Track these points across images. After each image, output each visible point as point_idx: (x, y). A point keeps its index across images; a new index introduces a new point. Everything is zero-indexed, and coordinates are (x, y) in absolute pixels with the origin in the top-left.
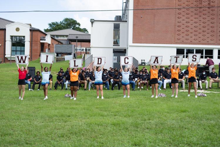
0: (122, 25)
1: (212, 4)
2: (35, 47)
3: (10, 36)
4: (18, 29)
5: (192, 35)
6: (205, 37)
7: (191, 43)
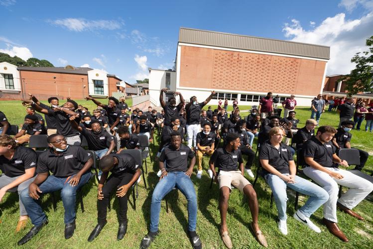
0: (172, 73)
1: (240, 58)
2: (111, 89)
3: (92, 80)
4: (97, 75)
5: (224, 82)
6: (233, 85)
7: (223, 88)
